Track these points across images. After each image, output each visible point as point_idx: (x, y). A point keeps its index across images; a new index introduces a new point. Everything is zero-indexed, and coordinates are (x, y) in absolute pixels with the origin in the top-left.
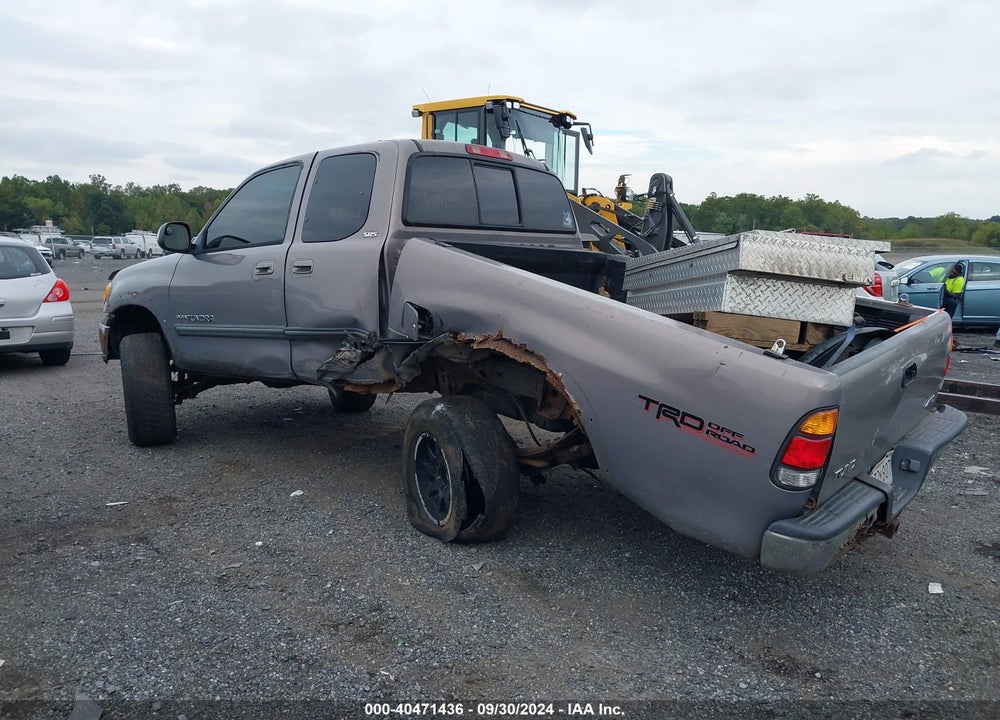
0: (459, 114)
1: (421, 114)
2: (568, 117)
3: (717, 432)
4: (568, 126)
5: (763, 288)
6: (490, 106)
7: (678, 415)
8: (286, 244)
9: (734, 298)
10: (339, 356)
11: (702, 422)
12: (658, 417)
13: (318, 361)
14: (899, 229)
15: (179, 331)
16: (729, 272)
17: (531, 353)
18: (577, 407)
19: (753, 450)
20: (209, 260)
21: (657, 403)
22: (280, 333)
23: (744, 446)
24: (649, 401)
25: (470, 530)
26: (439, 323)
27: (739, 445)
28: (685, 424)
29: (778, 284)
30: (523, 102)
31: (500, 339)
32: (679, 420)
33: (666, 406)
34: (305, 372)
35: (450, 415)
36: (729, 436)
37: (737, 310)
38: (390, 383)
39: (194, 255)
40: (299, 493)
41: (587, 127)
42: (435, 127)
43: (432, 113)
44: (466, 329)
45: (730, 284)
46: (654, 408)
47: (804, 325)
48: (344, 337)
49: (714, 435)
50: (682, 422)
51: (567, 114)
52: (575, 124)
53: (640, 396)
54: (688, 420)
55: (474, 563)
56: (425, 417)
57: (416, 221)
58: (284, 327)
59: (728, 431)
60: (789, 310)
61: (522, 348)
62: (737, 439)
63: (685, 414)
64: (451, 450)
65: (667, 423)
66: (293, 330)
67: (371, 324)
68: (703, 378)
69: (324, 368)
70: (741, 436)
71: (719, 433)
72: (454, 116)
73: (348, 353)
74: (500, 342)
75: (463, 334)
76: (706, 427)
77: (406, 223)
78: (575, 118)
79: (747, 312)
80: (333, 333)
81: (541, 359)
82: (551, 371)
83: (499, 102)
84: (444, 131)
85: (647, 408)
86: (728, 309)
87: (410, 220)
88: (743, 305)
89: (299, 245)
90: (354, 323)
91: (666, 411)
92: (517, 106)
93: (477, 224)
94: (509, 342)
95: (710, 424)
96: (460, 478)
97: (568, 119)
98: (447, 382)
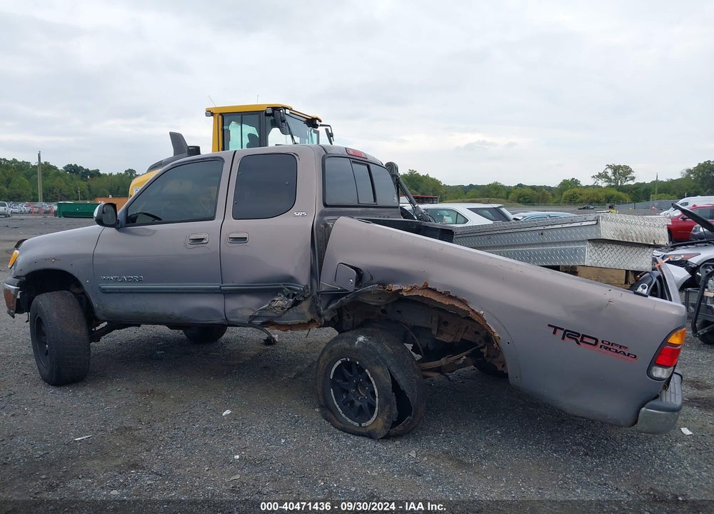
0: (243, 116)
1: (212, 114)
2: (317, 121)
3: (608, 346)
4: (316, 126)
5: (606, 249)
6: (270, 111)
7: (578, 337)
8: (218, 221)
9: (591, 257)
10: (274, 305)
11: (597, 340)
12: (563, 338)
13: (250, 309)
14: (466, 193)
15: (104, 289)
16: (589, 240)
17: (455, 298)
18: (497, 335)
19: (635, 357)
20: (130, 233)
21: (562, 329)
22: (216, 289)
23: (629, 354)
24: (556, 328)
25: (399, 428)
26: (370, 278)
27: (625, 354)
28: (584, 342)
29: (614, 246)
30: (291, 109)
31: (426, 288)
32: (579, 340)
33: (568, 331)
34: (237, 318)
35: (374, 344)
36: (618, 348)
37: (593, 265)
38: (312, 321)
39: (118, 229)
40: (228, 412)
41: (328, 128)
42: (223, 125)
43: (221, 114)
44: (394, 282)
45: (588, 248)
46: (560, 333)
47: (627, 271)
48: (280, 290)
49: (606, 348)
50: (582, 341)
51: (317, 119)
52: (321, 125)
53: (549, 325)
54: (586, 340)
55: (410, 452)
56: (348, 346)
57: (333, 203)
58: (220, 284)
59: (617, 345)
60: (620, 263)
61: (447, 295)
62: (623, 350)
63: (584, 336)
64: (378, 370)
65: (570, 343)
66: (227, 286)
67: (303, 279)
68: (596, 310)
69: (257, 314)
70: (626, 348)
71: (610, 346)
72: (239, 117)
73: (281, 302)
74: (425, 290)
75: (390, 285)
76: (600, 343)
77: (325, 205)
78: (320, 121)
79: (599, 265)
80: (267, 288)
81: (463, 302)
82: (473, 310)
83: (276, 109)
84: (230, 127)
85: (554, 333)
86: (589, 265)
87: (327, 203)
88: (596, 261)
89: (230, 222)
90: (291, 279)
91: (569, 334)
92: (288, 112)
93: (356, 204)
94: (434, 290)
95: (603, 342)
96: (391, 390)
97: (318, 122)
98: (352, 318)
